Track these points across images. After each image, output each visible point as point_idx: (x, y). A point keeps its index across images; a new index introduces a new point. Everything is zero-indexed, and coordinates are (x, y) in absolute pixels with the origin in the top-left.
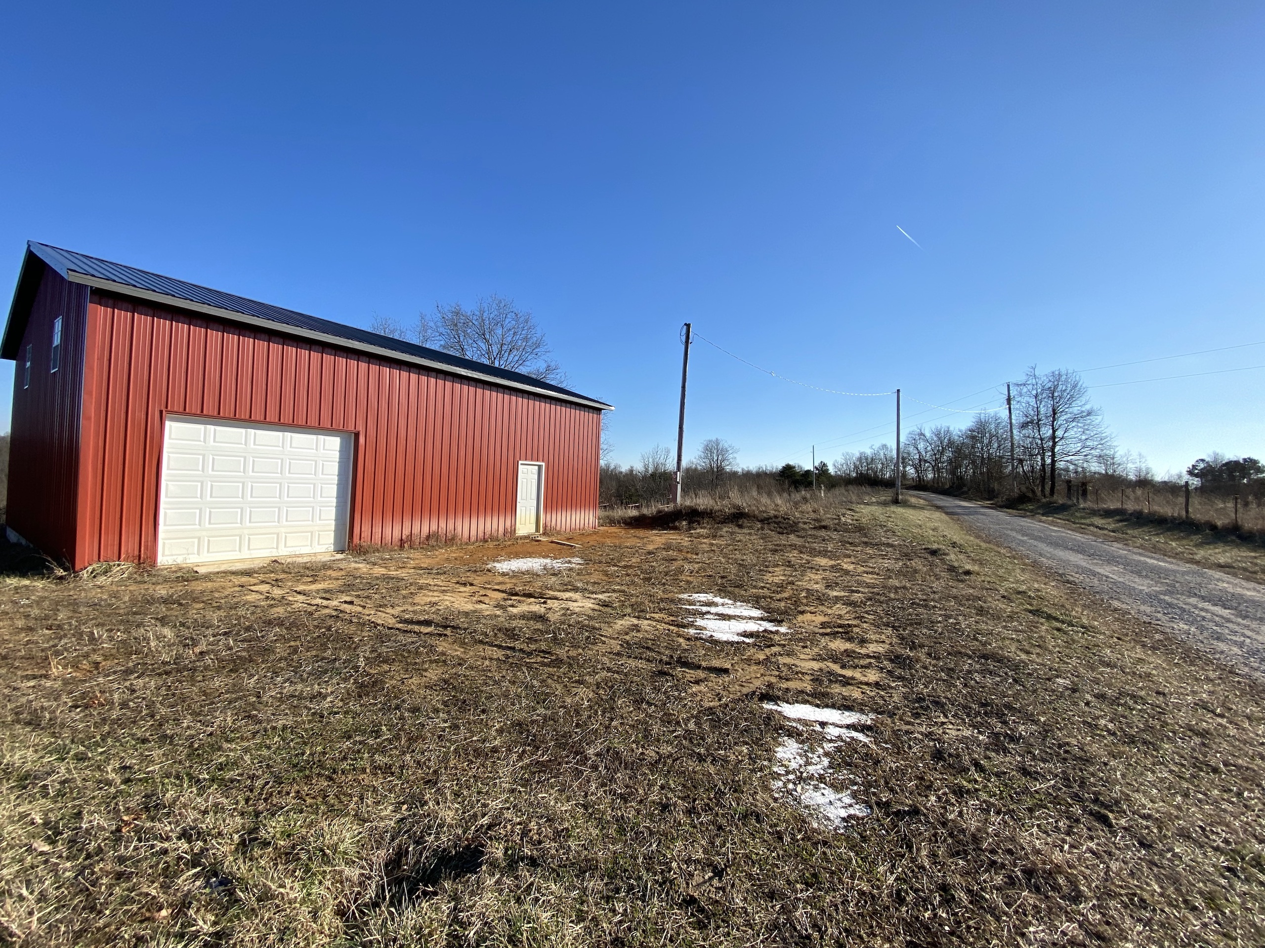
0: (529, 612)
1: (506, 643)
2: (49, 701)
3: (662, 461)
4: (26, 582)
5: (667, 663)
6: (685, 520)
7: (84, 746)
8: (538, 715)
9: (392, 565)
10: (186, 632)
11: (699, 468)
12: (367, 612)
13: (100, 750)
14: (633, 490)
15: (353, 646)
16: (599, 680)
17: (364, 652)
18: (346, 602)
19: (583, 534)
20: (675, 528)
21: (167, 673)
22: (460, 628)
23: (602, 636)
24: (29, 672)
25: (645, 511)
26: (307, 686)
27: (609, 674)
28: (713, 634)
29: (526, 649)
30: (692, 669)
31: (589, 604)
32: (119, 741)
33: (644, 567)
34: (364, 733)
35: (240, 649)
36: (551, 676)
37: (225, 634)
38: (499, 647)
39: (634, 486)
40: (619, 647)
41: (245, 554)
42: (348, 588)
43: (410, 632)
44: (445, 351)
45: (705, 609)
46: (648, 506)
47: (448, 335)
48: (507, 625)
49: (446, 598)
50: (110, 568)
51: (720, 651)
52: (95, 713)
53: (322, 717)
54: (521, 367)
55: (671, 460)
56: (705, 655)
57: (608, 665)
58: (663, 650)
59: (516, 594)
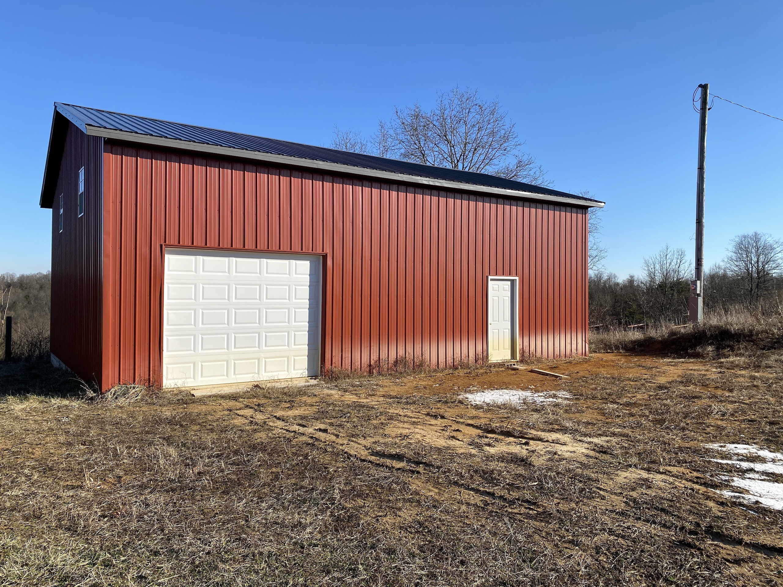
0: (508, 454)
1: (484, 487)
2: (83, 510)
3: (674, 266)
4: (66, 402)
5: (691, 532)
6: (711, 344)
7: (110, 554)
8: (525, 576)
9: (362, 391)
10: (187, 453)
11: (730, 273)
12: (340, 441)
13: (123, 558)
14: (635, 307)
15: (329, 476)
16: (599, 543)
17: (339, 485)
18: (320, 430)
19: (570, 362)
20: (697, 356)
21: (173, 490)
22: (433, 466)
23: (600, 489)
24: (69, 483)
25: (652, 333)
26: (288, 514)
27: (612, 538)
28: (760, 500)
29: (507, 496)
30: (729, 543)
31: (581, 449)
32: (136, 551)
33: (654, 406)
34: (342, 569)
35: (230, 472)
36: (538, 531)
37: (218, 456)
38: (477, 491)
39: (636, 301)
40: (623, 505)
41: (233, 379)
42: (321, 415)
43: (382, 466)
44: (405, 160)
45: (745, 465)
46: (656, 327)
47: (409, 141)
48: (484, 467)
49: (417, 430)
50: (128, 390)
51: (772, 523)
52: (118, 523)
53: (302, 547)
54: (487, 167)
55: (687, 264)
56: (747, 527)
57: (610, 526)
58: (684, 515)
59: (492, 432)
